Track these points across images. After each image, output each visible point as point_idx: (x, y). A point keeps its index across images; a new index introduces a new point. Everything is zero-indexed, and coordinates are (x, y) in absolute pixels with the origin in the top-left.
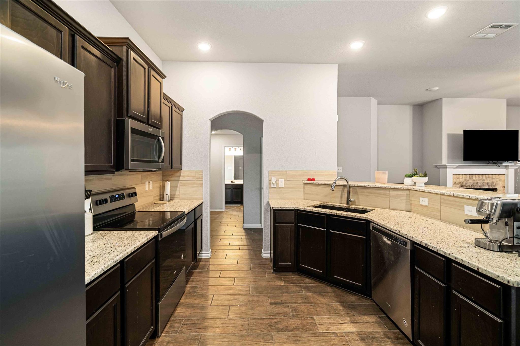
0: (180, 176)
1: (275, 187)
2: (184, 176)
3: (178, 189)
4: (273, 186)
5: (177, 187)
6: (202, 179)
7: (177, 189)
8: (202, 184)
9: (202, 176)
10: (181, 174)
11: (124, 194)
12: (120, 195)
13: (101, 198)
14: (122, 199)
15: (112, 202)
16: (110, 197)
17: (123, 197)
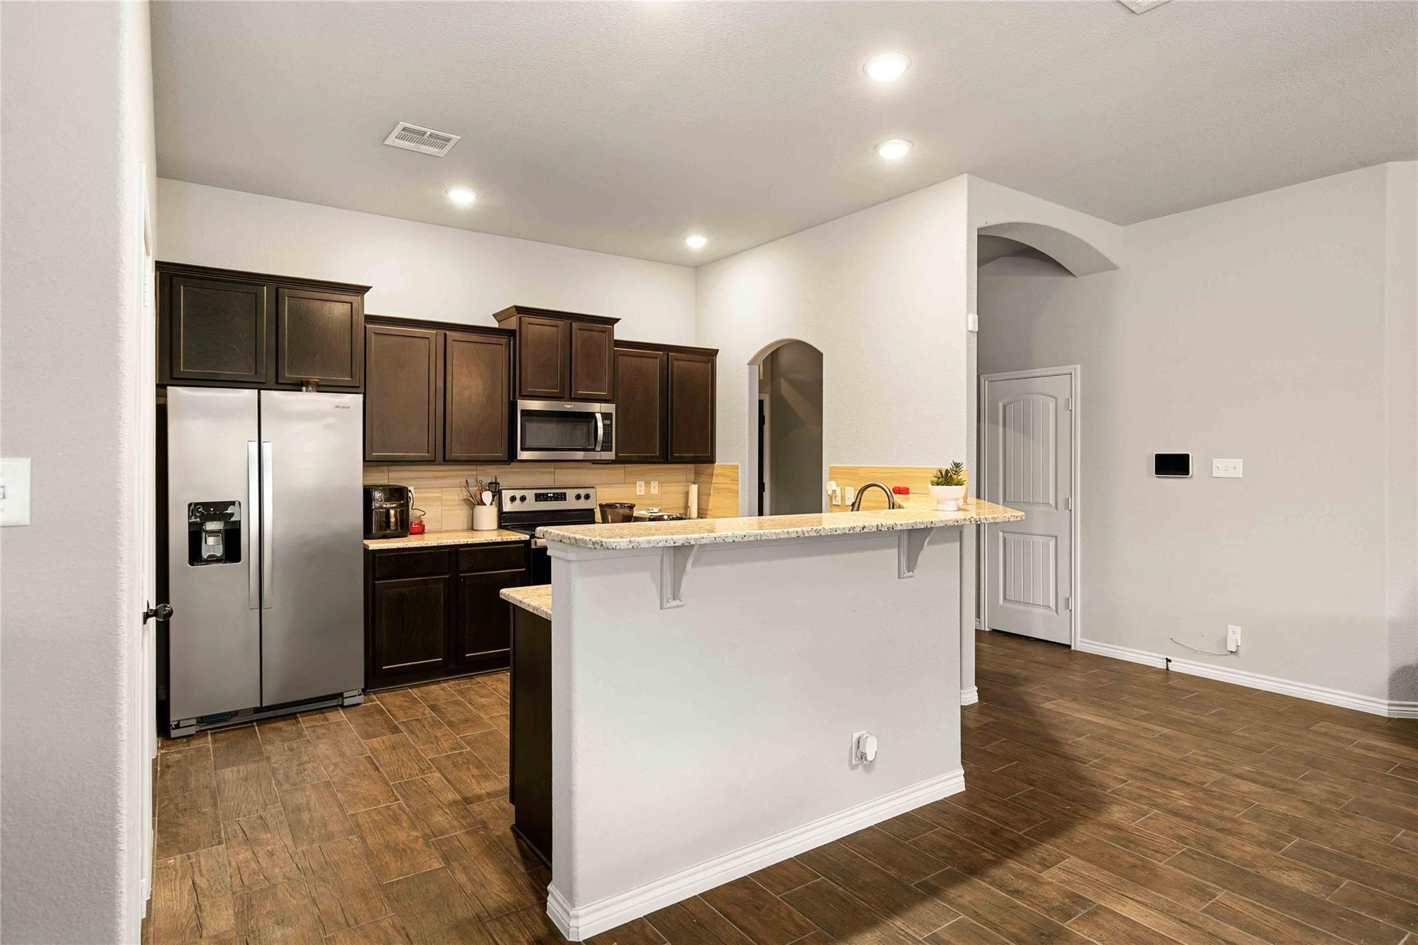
0: (712, 475)
1: (839, 505)
2: (717, 475)
3: (711, 497)
4: (834, 503)
5: (709, 495)
6: (738, 481)
7: (709, 498)
8: (737, 492)
9: (736, 475)
10: (715, 472)
11: (565, 493)
12: (557, 493)
13: (518, 494)
14: (561, 500)
15: (540, 501)
16: (536, 494)
17: (562, 497)
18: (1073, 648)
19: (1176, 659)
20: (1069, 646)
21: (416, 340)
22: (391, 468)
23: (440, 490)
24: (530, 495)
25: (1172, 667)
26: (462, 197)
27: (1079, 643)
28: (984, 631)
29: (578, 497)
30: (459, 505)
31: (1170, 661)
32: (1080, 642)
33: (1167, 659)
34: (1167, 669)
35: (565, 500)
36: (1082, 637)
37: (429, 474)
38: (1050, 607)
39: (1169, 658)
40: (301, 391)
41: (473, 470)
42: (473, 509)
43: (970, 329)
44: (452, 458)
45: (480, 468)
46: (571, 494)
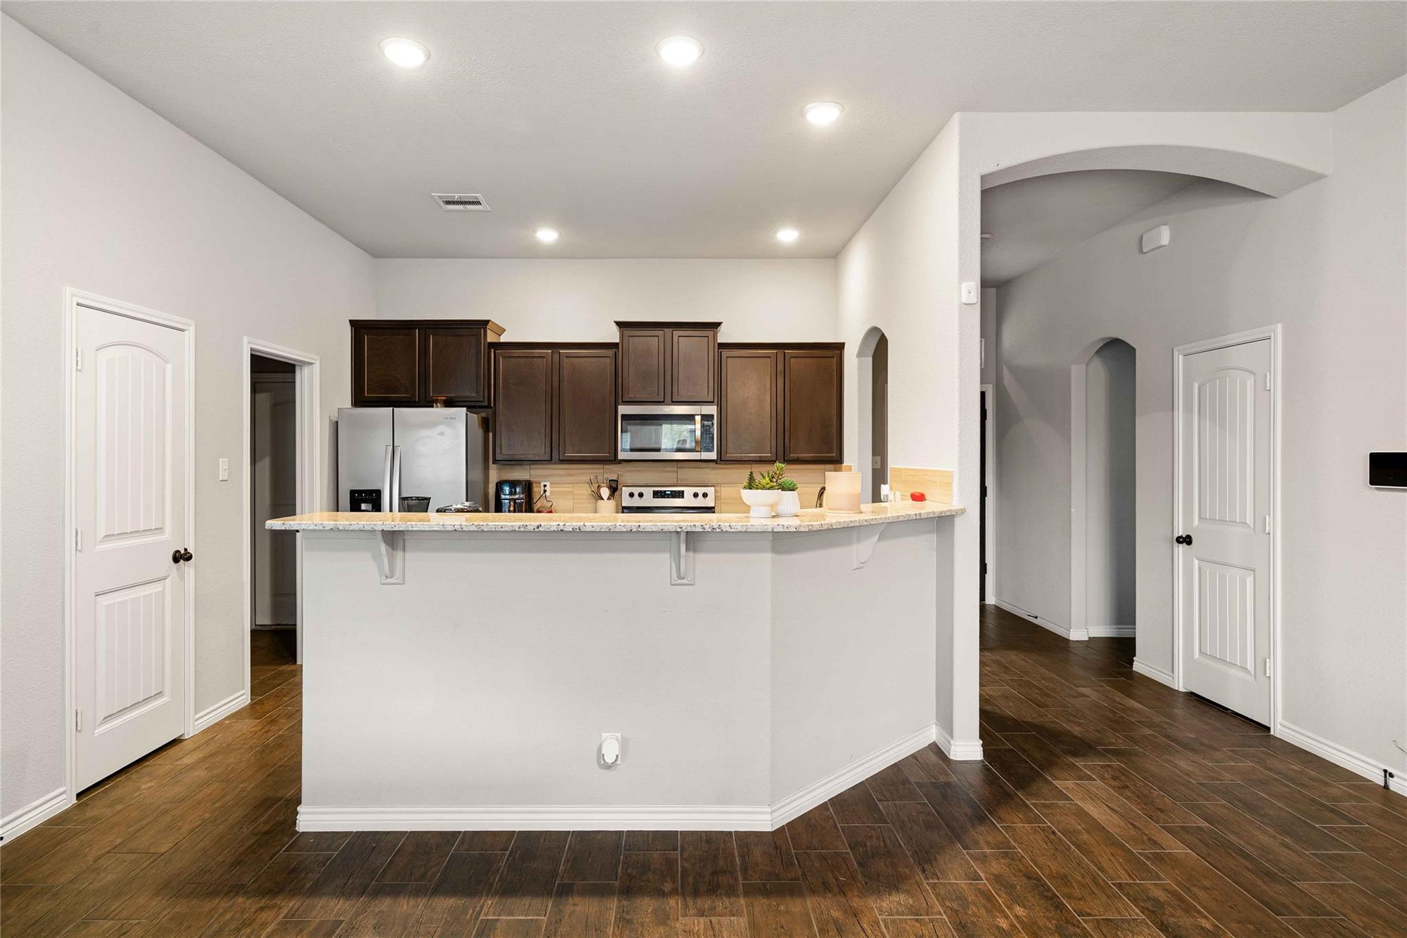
11: (683, 491)
12: (675, 491)
13: (636, 491)
14: (679, 498)
15: (658, 497)
16: (654, 491)
17: (680, 495)
18: (1272, 733)
19: (1401, 774)
20: (1268, 729)
21: (535, 359)
22: (533, 466)
23: (572, 485)
24: (648, 492)
25: (1394, 785)
26: (547, 235)
27: (1279, 726)
28: (1178, 691)
29: (696, 495)
30: (587, 499)
31: (1391, 775)
32: (1281, 724)
33: (1385, 771)
34: (1386, 787)
35: (683, 497)
36: (1284, 718)
37: (562, 472)
38: (1246, 669)
39: (1390, 770)
40: (433, 407)
41: (600, 469)
42: (596, 504)
43: (964, 300)
44: (566, 458)
45: (606, 467)
46: (688, 491)
